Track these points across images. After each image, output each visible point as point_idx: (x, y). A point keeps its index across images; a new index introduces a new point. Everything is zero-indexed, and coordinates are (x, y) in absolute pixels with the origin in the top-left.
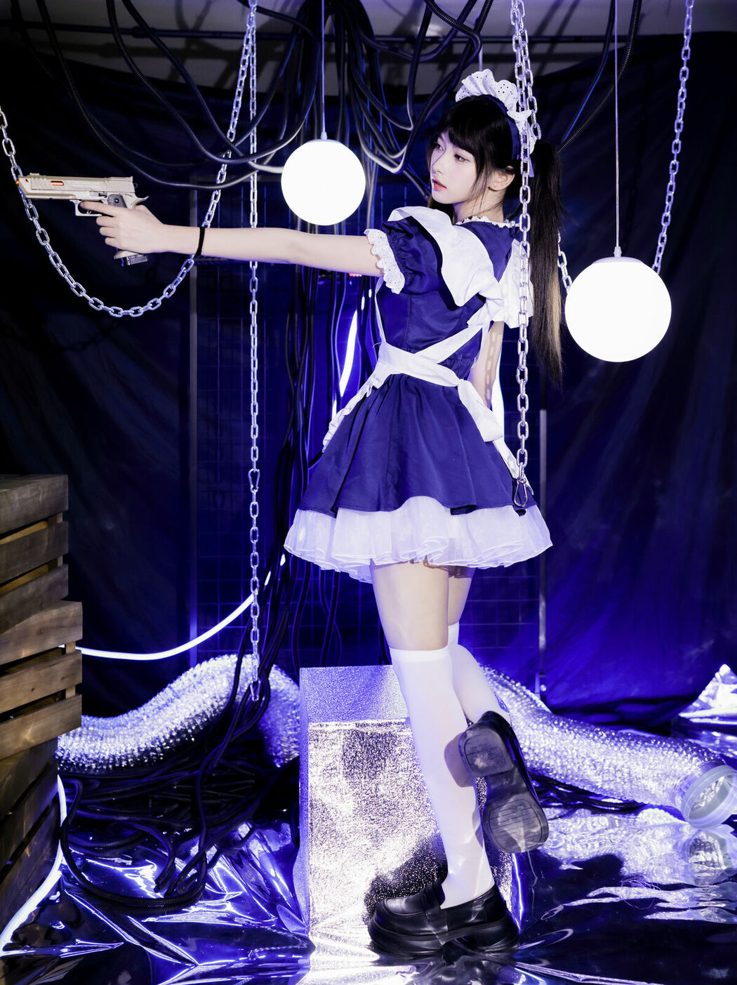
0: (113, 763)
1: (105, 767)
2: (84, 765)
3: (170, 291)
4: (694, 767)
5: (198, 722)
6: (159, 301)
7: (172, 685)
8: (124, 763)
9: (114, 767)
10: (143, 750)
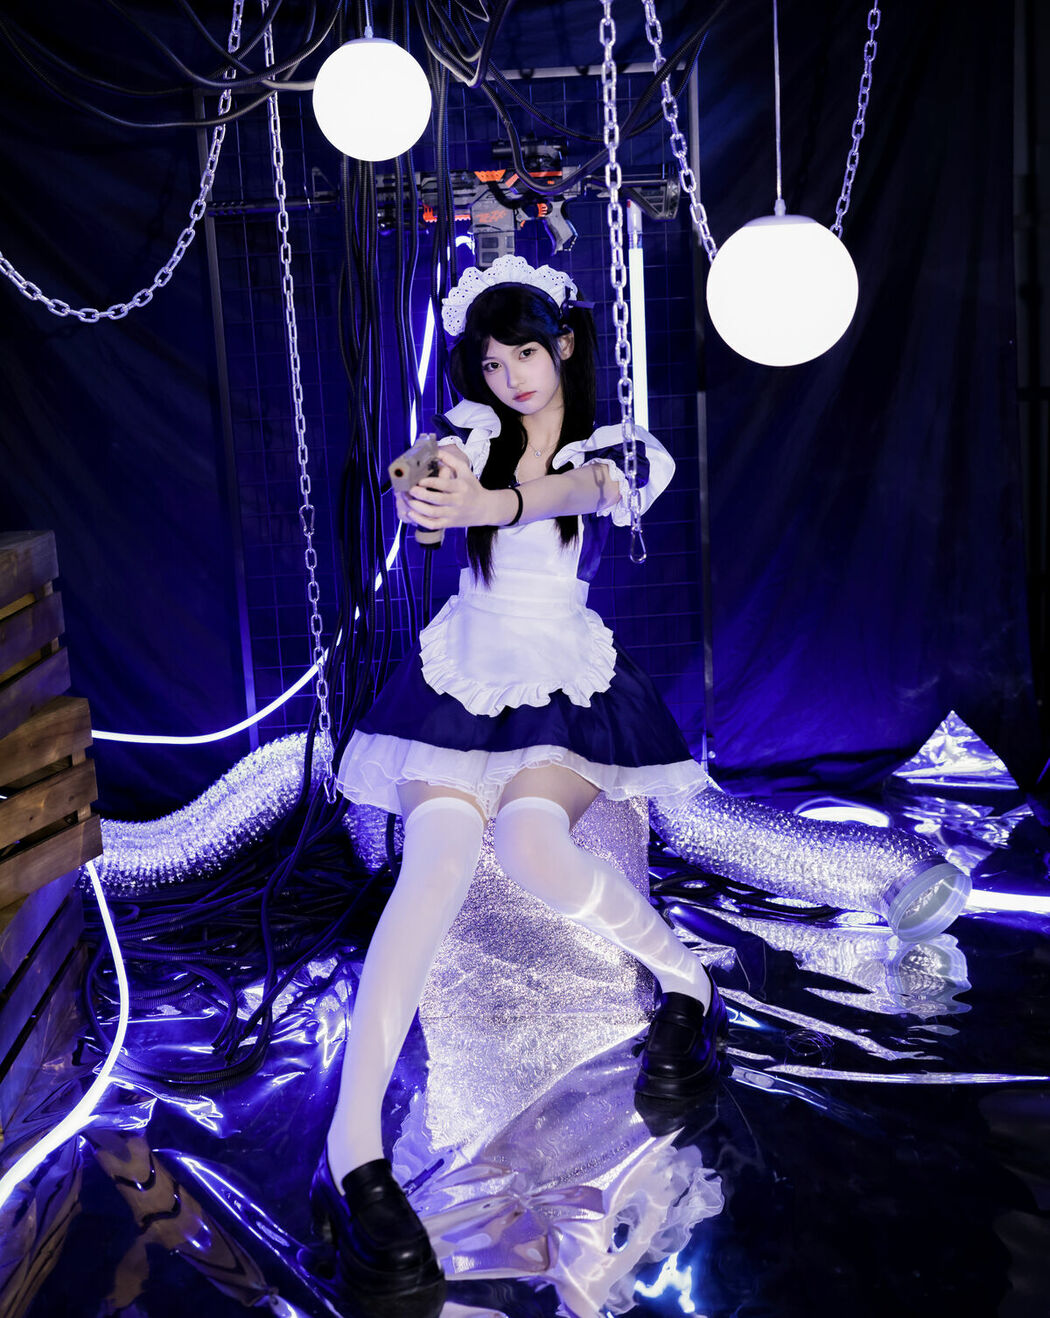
0: (159, 878)
1: (147, 885)
2: (119, 885)
3: (163, 277)
4: (905, 868)
5: (263, 822)
6: (150, 292)
7: (227, 776)
8: (171, 879)
9: (158, 884)
10: (194, 861)
